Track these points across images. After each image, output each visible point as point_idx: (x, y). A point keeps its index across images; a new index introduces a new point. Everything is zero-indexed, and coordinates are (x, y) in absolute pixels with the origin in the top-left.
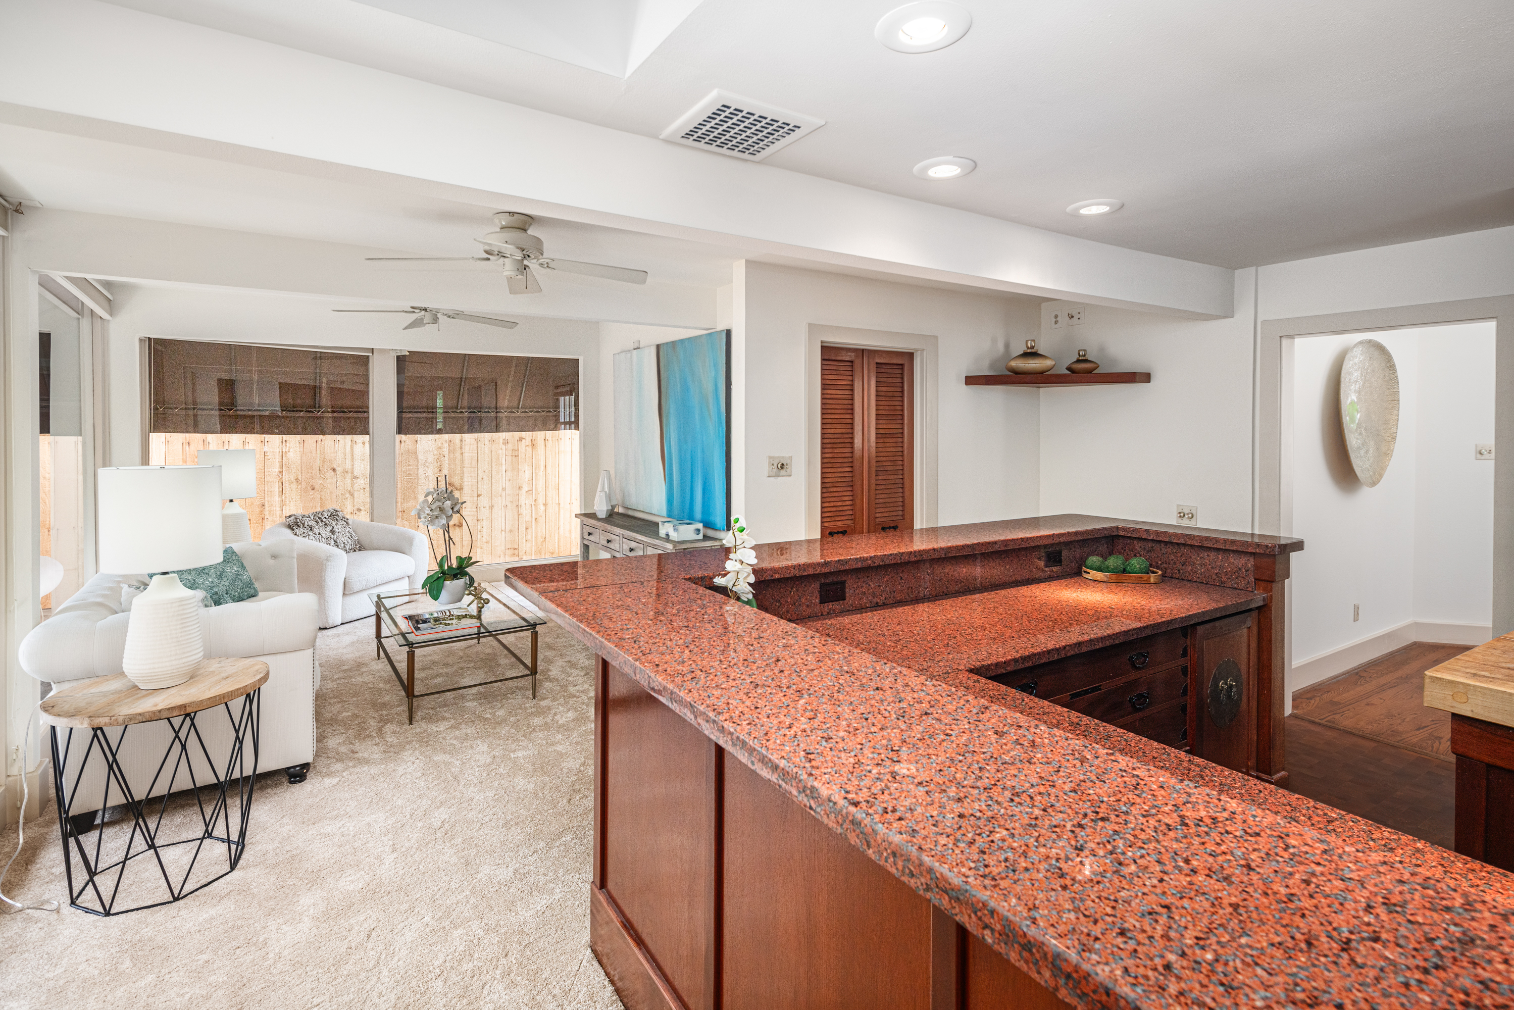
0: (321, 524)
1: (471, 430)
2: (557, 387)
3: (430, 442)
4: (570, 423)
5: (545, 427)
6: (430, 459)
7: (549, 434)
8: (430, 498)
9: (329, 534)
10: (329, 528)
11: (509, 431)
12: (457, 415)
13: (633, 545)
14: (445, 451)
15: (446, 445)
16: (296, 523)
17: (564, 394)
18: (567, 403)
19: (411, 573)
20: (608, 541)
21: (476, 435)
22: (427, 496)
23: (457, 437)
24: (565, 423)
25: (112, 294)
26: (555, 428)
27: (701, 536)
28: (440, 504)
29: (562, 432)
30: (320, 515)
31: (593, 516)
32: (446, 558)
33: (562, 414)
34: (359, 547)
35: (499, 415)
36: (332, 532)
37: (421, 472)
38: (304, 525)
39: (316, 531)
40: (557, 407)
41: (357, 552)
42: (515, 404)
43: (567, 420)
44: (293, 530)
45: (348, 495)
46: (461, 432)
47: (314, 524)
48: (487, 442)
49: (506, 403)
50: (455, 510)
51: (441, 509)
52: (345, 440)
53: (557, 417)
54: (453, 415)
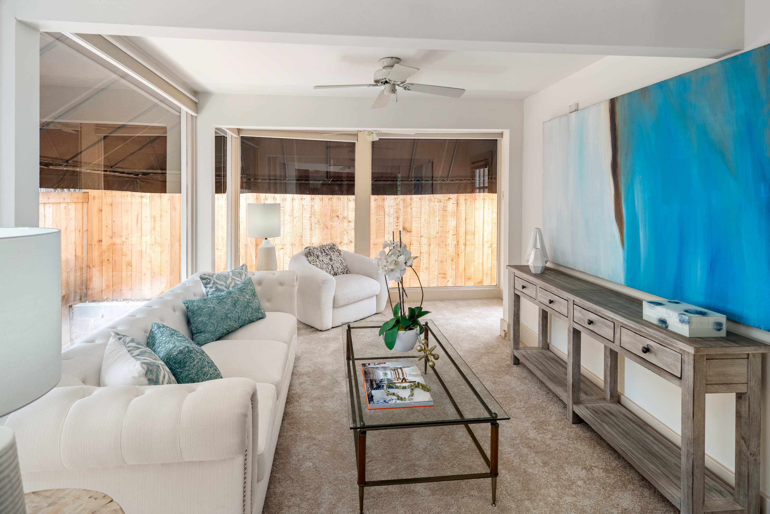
0: (324, 254)
1: (417, 193)
2: (473, 163)
3: (392, 201)
4: (484, 188)
5: (464, 191)
6: (392, 212)
7: (468, 195)
8: (387, 250)
9: (328, 261)
10: (329, 257)
11: (441, 193)
12: (409, 182)
13: (593, 317)
14: (401, 206)
15: (402, 203)
16: (309, 253)
17: (479, 167)
18: (482, 174)
19: (378, 293)
20: (551, 302)
21: (420, 196)
22: (384, 248)
23: (409, 196)
24: (480, 188)
25: (198, 99)
26: (472, 191)
27: (723, 333)
28: (395, 258)
29: (477, 194)
30: (324, 248)
31: (524, 269)
32: (400, 306)
33: (477, 182)
34: (347, 271)
35: (434, 182)
36: (331, 259)
37: (387, 219)
38: (314, 254)
39: (321, 258)
40: (473, 177)
41: (345, 275)
42: (446, 174)
43: (482, 185)
44: (308, 257)
45: (345, 233)
46: (411, 194)
47: (319, 253)
48: (427, 201)
49: (440, 174)
50: (408, 264)
51: (396, 263)
52: (344, 198)
53: (474, 184)
54: (406, 182)
